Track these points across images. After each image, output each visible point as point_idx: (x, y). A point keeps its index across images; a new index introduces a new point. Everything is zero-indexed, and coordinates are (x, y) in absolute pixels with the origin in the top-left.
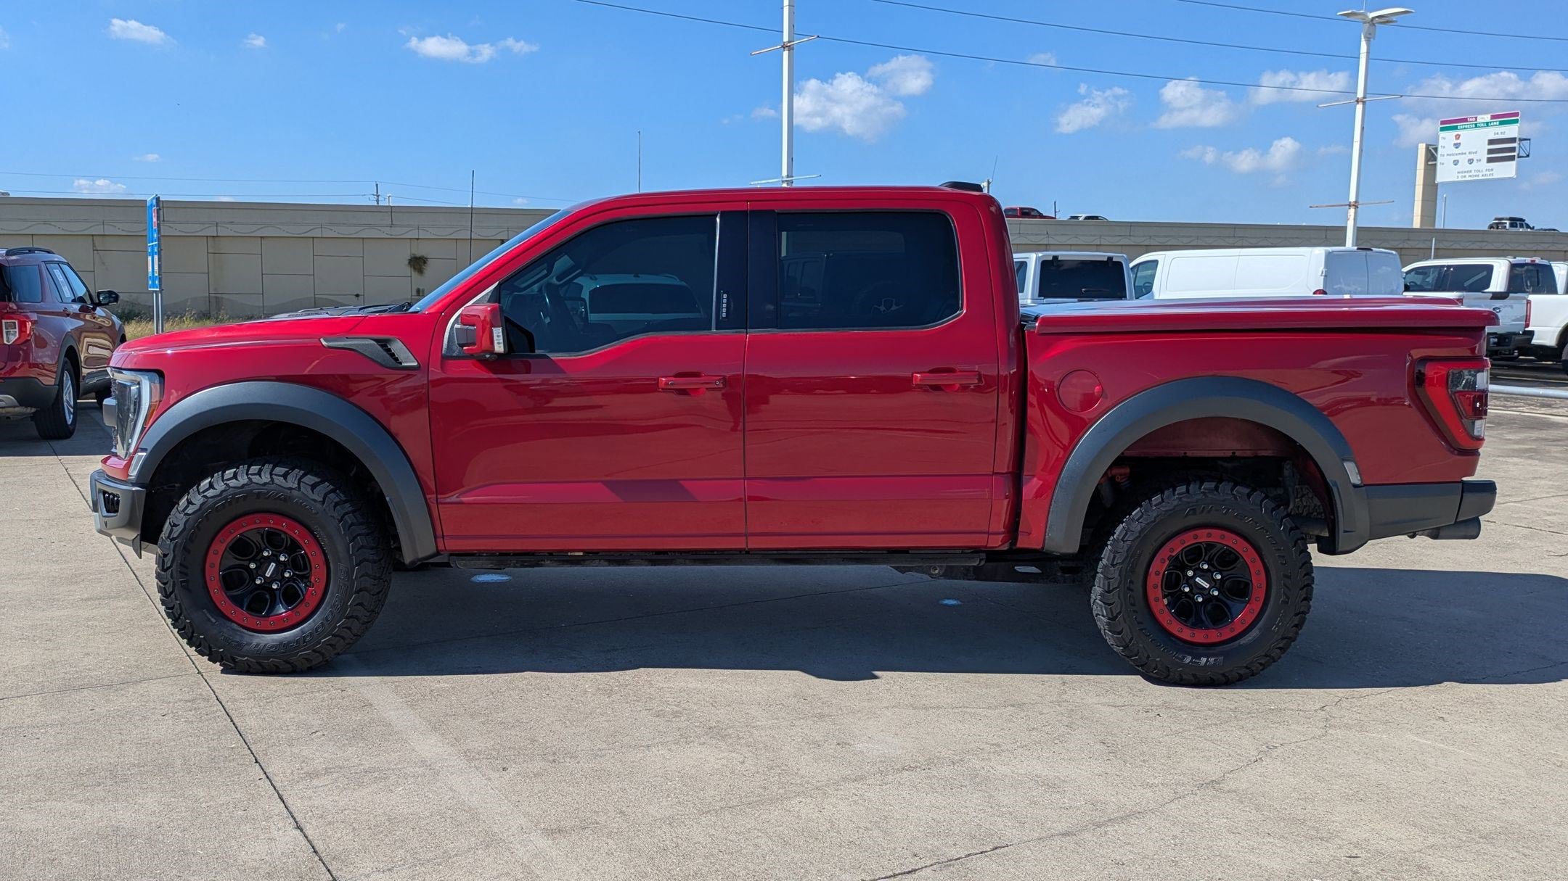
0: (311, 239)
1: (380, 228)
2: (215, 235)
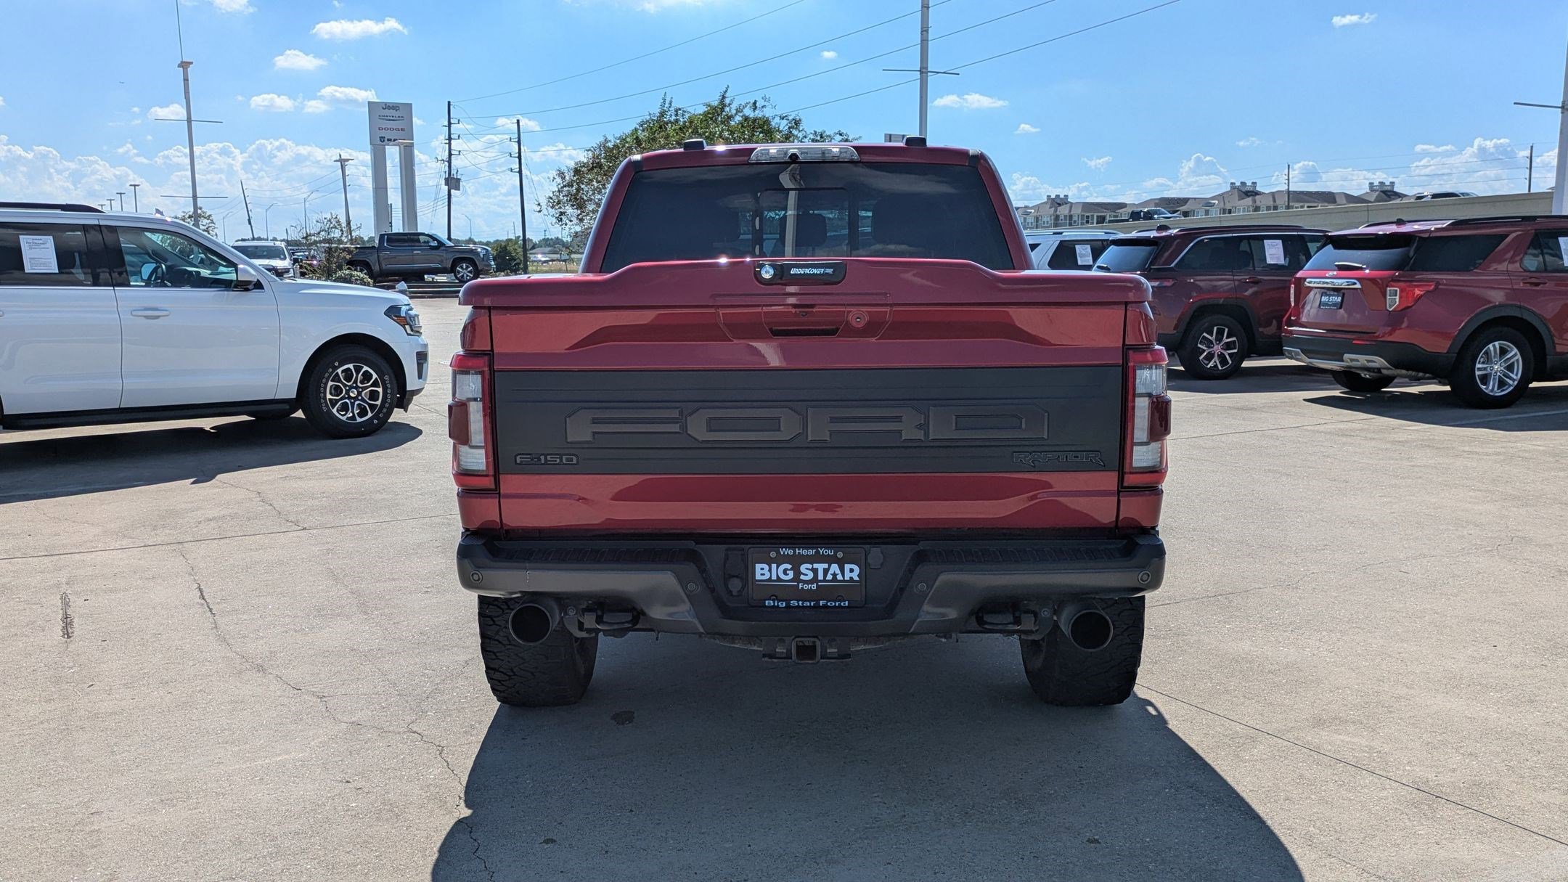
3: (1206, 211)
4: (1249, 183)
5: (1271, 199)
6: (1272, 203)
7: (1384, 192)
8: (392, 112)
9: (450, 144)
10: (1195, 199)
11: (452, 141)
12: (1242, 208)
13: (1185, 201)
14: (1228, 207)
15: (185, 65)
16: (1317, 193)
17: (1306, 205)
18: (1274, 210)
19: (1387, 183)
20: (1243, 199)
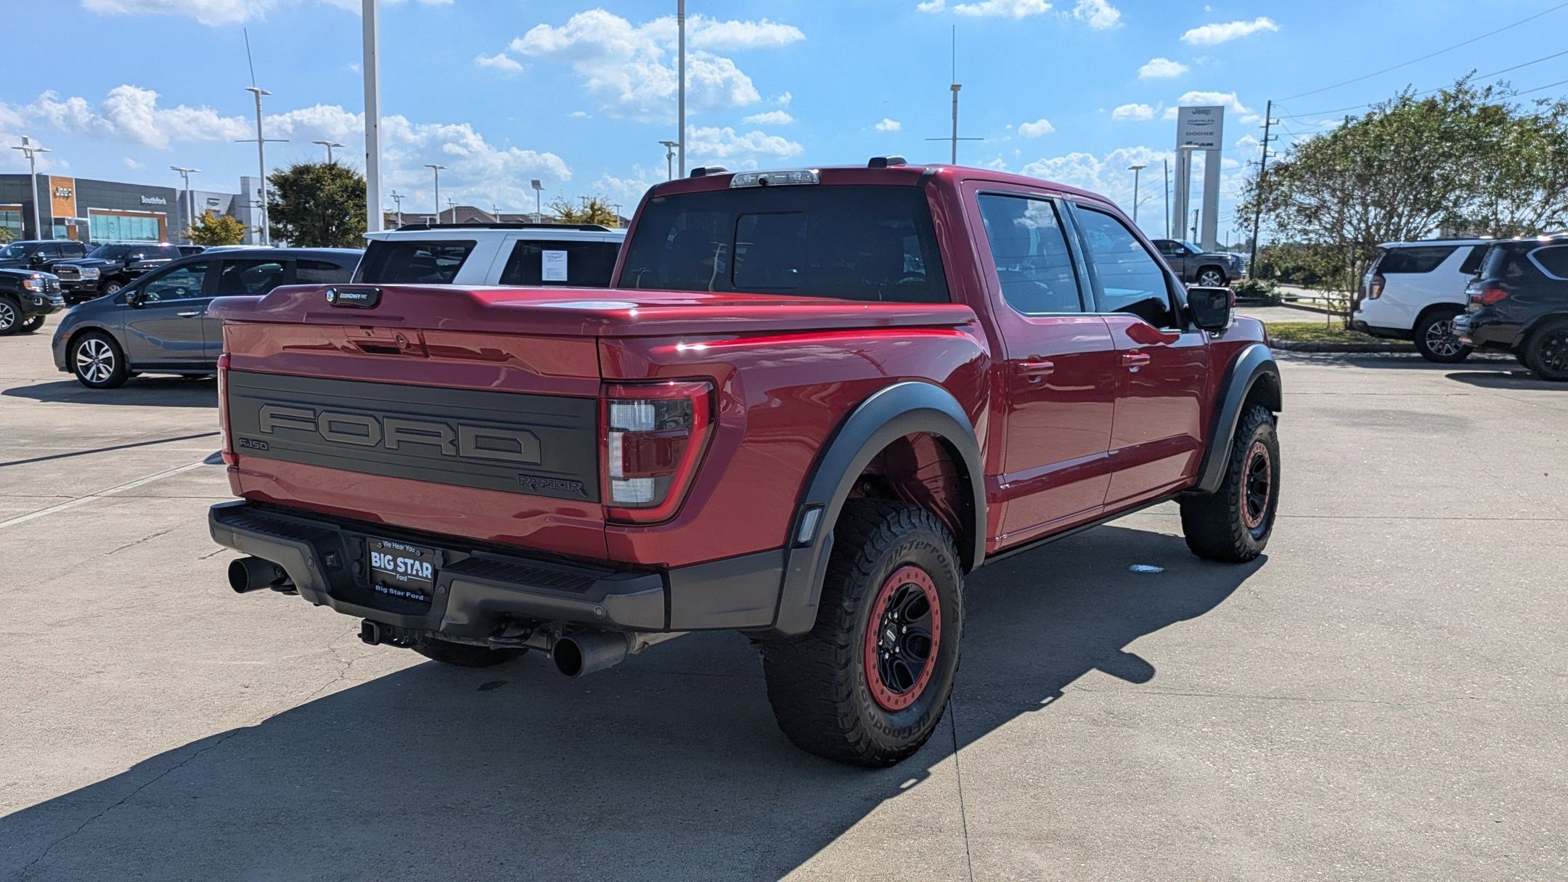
8: (1202, 117)
9: (1266, 145)
11: (1269, 142)
15: (955, 88)
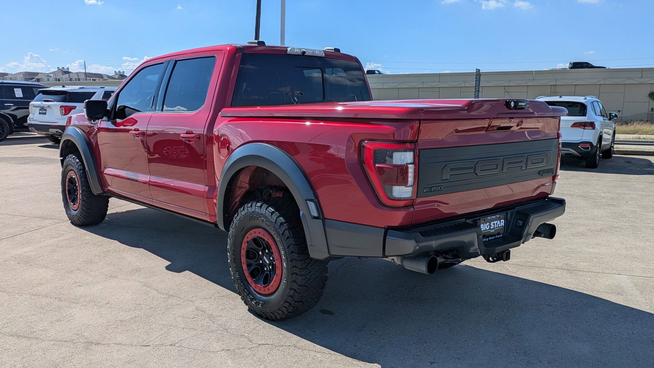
0: (599, 86)
1: (635, 79)
2: (555, 84)
3: (48, 79)
4: (66, 68)
5: (76, 75)
6: (77, 77)
7: (121, 75)
10: (42, 73)
12: (64, 78)
13: (37, 74)
14: (58, 77)
16: (95, 74)
17: (92, 79)
18: (78, 81)
19: (122, 72)
20: (64, 75)
